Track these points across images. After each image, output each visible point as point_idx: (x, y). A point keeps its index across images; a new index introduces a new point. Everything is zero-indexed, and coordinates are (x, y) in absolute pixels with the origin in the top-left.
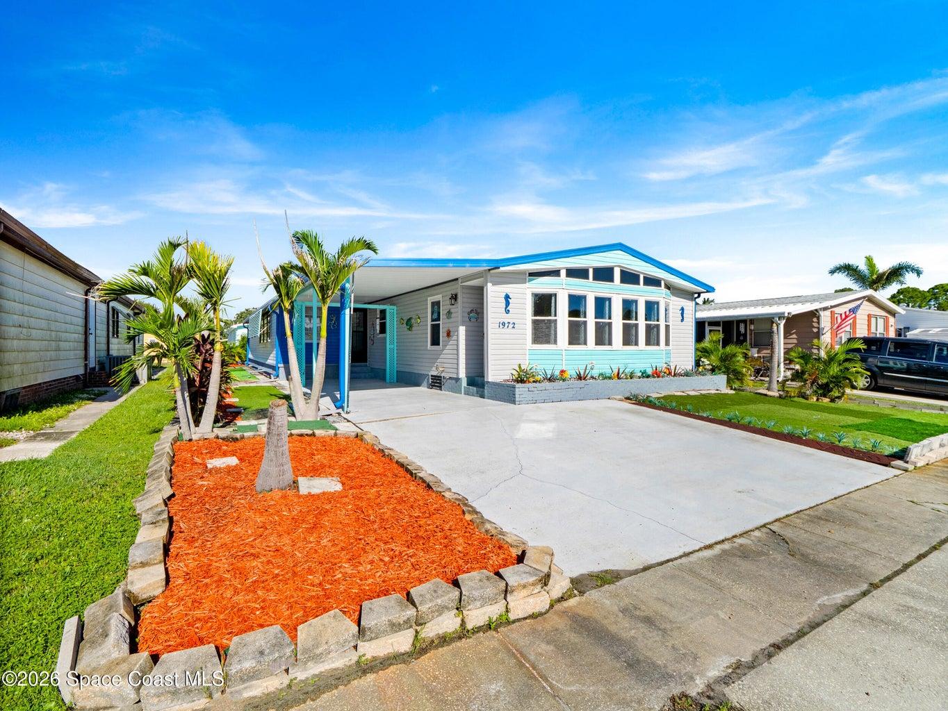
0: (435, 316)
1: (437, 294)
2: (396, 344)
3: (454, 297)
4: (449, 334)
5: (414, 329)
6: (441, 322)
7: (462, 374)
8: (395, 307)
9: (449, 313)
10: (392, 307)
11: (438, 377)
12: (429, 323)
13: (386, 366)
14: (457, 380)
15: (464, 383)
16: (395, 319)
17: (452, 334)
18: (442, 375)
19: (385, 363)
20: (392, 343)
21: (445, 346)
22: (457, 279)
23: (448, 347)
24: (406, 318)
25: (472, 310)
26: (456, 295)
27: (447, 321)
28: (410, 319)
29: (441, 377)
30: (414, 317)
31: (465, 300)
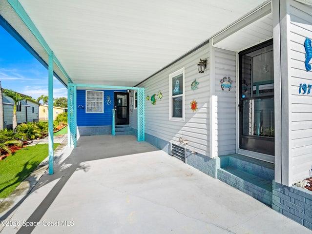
0: (177, 89)
1: (179, 68)
2: (144, 114)
3: (204, 63)
4: (194, 106)
5: (156, 103)
6: (183, 95)
7: (214, 154)
8: (143, 89)
9: (195, 83)
10: (141, 88)
11: (182, 148)
12: (171, 97)
13: (137, 128)
14: (207, 158)
15: (218, 166)
16: (144, 97)
17: (198, 106)
18: (186, 147)
19: (137, 126)
20: (141, 114)
21: (188, 119)
22: (208, 42)
23: (191, 120)
24: (151, 96)
25: (225, 78)
26: (205, 61)
27: (192, 92)
28: (154, 96)
29: (184, 149)
30: (157, 93)
31: (218, 65)
